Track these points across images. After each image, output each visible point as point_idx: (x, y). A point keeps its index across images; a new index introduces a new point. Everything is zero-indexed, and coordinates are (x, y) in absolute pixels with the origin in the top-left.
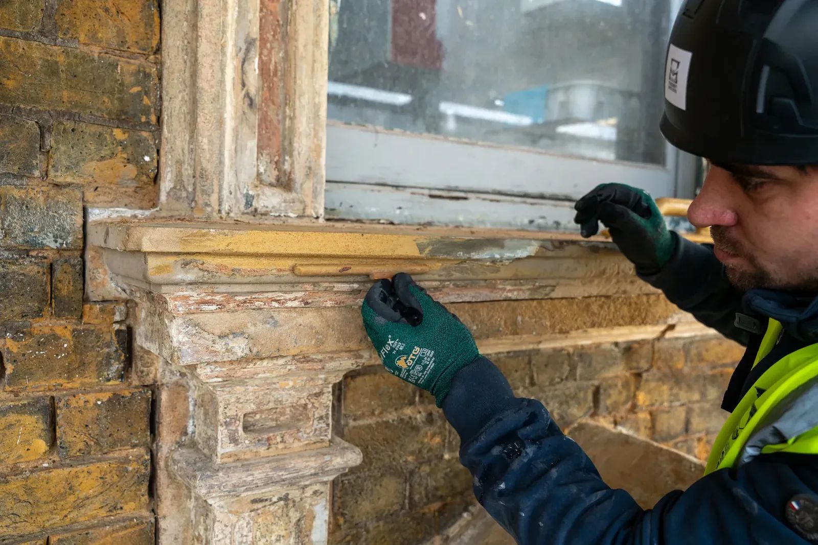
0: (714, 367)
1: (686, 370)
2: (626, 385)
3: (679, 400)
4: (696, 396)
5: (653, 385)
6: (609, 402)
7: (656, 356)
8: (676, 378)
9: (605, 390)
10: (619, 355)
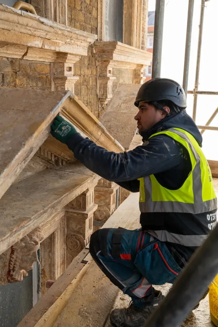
0: (39, 75)
1: (31, 74)
2: (12, 75)
3: (29, 85)
4: (35, 85)
5: (21, 77)
6: (7, 81)
7: (21, 66)
8: (28, 76)
9: (6, 76)
10: (9, 63)
